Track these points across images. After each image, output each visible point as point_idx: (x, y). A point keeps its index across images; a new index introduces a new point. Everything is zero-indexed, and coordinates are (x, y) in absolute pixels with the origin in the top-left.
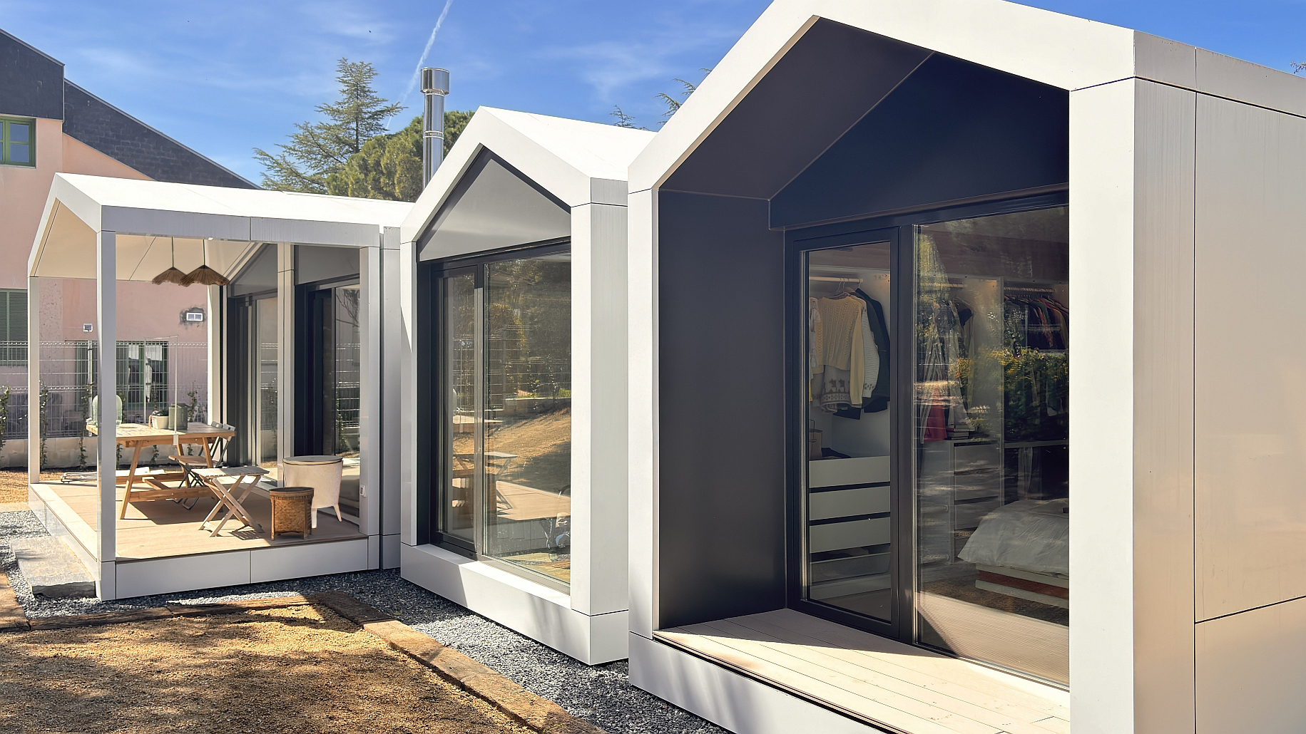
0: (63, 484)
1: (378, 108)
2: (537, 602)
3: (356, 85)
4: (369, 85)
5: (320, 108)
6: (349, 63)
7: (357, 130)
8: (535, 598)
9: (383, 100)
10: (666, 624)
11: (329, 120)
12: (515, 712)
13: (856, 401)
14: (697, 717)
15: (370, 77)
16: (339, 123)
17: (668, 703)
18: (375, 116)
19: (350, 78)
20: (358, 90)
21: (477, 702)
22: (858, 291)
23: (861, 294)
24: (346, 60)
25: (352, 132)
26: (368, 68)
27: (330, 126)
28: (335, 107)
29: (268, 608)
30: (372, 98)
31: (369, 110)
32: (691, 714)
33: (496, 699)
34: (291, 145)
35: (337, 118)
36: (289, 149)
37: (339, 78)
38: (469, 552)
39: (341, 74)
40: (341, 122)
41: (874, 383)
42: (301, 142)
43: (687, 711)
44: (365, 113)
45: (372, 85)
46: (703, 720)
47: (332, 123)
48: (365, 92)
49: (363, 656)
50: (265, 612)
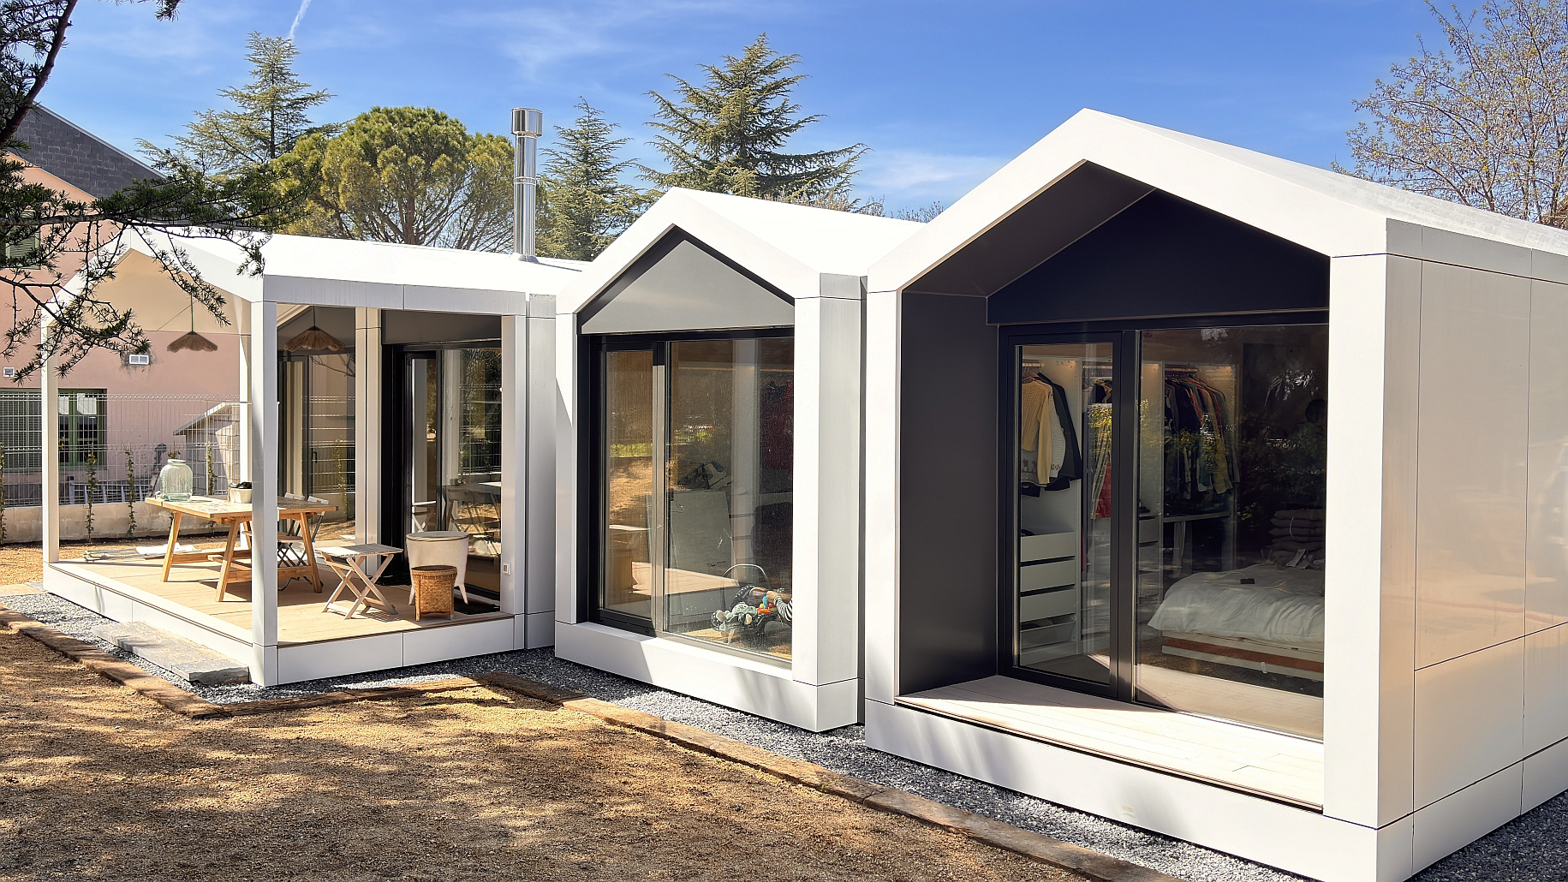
0: (87, 562)
1: (299, 95)
2: (749, 677)
3: (272, 66)
4: (288, 67)
5: (224, 91)
6: (263, 38)
7: (272, 121)
8: (746, 672)
9: (306, 85)
10: (905, 690)
11: (236, 108)
12: (785, 772)
13: (1043, 480)
14: (945, 772)
15: (288, 56)
16: (249, 111)
17: (911, 762)
18: (294, 104)
19: (263, 57)
20: (275, 72)
21: (739, 767)
22: (1040, 374)
23: (1042, 377)
24: (258, 34)
25: (266, 123)
26: (288, 45)
27: (239, 116)
28: (245, 92)
29: (444, 690)
30: (292, 82)
31: (288, 96)
32: (940, 770)
33: (758, 762)
34: (188, 137)
35: (246, 105)
36: (186, 142)
37: (249, 56)
38: (647, 630)
39: (253, 51)
40: (252, 111)
41: (1061, 465)
42: (201, 135)
43: (933, 768)
44: (283, 100)
45: (291, 65)
46: (953, 774)
47: (241, 111)
48: (283, 75)
49: (590, 731)
50: (446, 694)
